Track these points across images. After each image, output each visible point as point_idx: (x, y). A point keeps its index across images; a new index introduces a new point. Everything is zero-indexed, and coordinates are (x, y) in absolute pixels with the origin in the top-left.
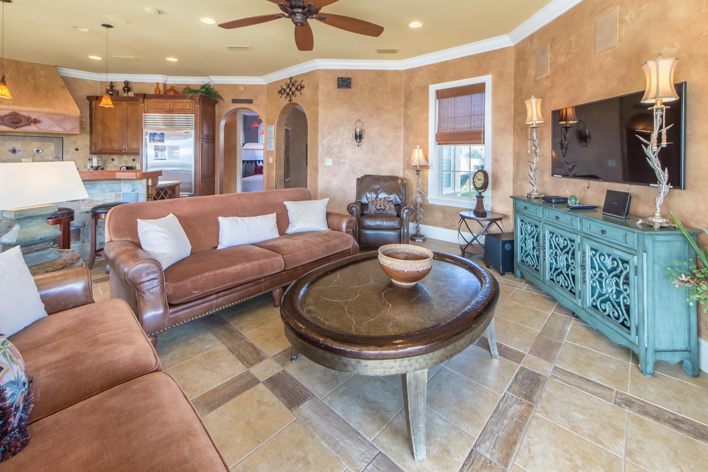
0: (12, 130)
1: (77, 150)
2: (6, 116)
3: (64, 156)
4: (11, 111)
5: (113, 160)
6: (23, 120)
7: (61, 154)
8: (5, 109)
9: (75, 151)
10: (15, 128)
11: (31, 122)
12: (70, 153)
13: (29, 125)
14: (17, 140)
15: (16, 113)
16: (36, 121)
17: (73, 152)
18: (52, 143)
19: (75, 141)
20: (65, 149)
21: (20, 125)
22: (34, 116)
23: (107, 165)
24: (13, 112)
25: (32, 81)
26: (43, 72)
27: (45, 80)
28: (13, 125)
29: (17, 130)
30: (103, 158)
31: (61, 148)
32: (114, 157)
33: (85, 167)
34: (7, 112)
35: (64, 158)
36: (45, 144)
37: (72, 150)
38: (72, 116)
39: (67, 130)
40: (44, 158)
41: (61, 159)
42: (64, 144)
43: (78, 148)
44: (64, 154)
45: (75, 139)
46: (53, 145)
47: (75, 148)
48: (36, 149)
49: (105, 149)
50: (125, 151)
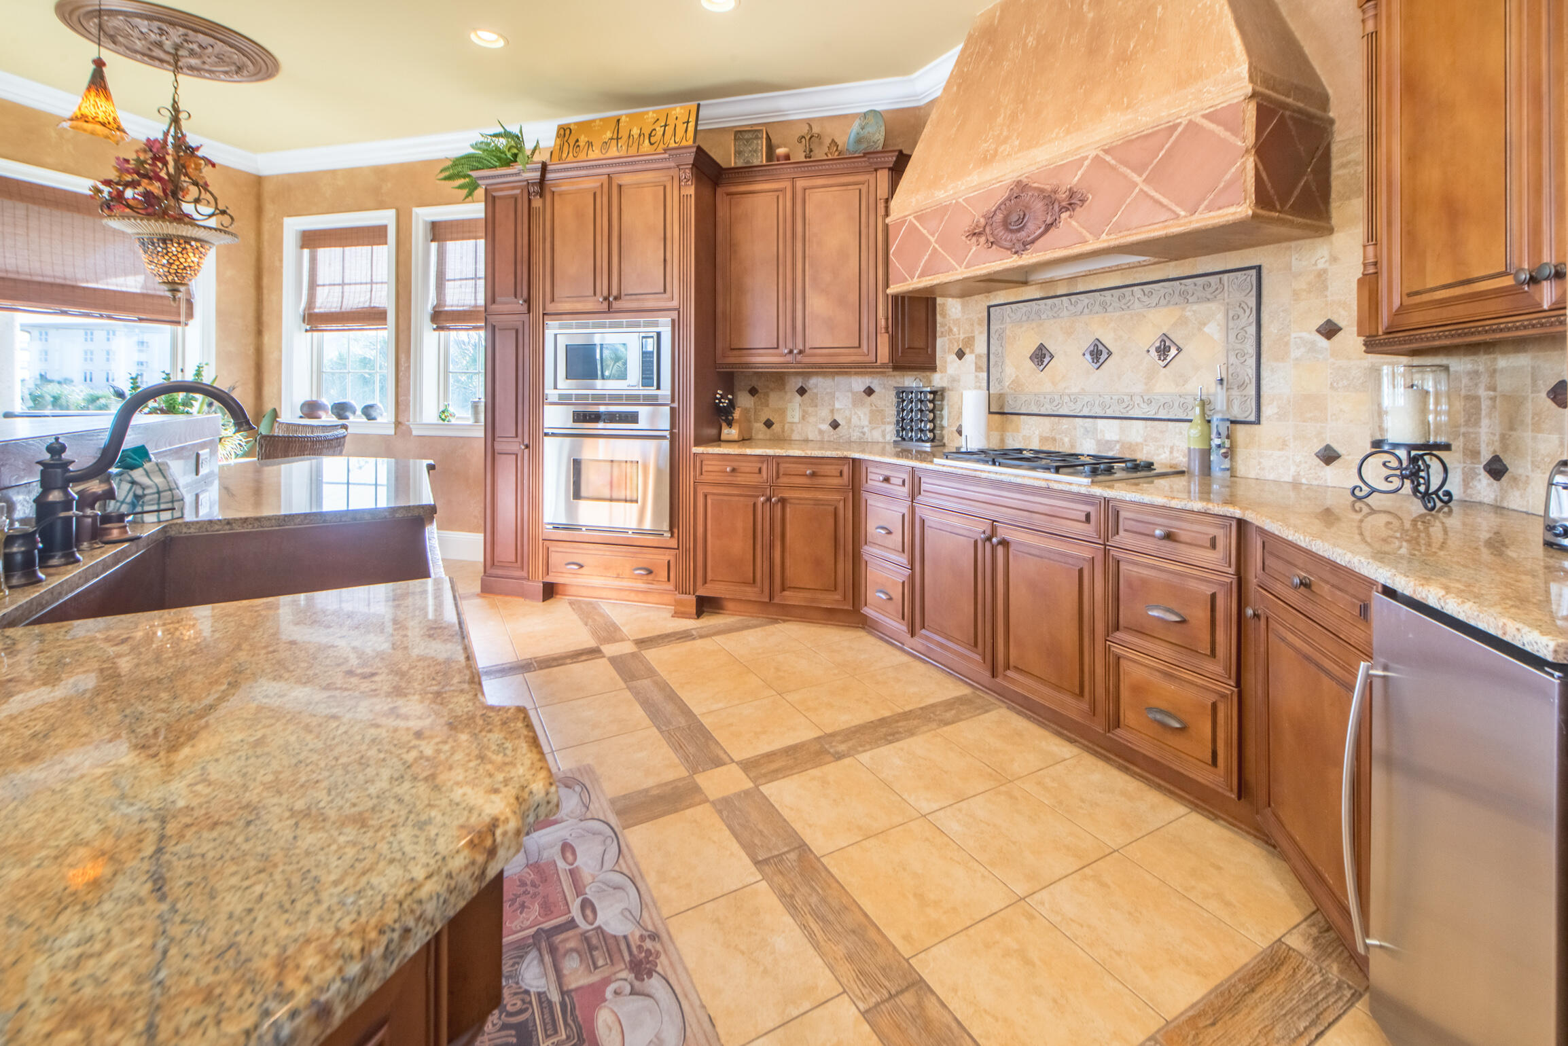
1: (1330, 330)
3: (1265, 373)
6: (1040, 207)
7: (1252, 362)
9: (1322, 341)
10: (1019, 253)
11: (1060, 211)
12: (1296, 353)
13: (1053, 224)
14: (1105, 308)
15: (1021, 182)
16: (1073, 201)
17: (1312, 348)
18: (1213, 306)
19: (1320, 280)
20: (1270, 330)
21: (1030, 233)
22: (1066, 182)
23: (1528, 435)
28: (1013, 241)
30: (1504, 384)
31: (1252, 330)
35: (1263, 382)
36: (1188, 314)
37: (1305, 335)
38: (1204, 116)
39: (1183, 213)
40: (1186, 382)
41: (1253, 393)
42: (1265, 299)
43: (1335, 319)
44: (1263, 360)
45: (1321, 265)
46: (1220, 316)
47: (1321, 321)
48: (1158, 344)
49: (1421, 299)
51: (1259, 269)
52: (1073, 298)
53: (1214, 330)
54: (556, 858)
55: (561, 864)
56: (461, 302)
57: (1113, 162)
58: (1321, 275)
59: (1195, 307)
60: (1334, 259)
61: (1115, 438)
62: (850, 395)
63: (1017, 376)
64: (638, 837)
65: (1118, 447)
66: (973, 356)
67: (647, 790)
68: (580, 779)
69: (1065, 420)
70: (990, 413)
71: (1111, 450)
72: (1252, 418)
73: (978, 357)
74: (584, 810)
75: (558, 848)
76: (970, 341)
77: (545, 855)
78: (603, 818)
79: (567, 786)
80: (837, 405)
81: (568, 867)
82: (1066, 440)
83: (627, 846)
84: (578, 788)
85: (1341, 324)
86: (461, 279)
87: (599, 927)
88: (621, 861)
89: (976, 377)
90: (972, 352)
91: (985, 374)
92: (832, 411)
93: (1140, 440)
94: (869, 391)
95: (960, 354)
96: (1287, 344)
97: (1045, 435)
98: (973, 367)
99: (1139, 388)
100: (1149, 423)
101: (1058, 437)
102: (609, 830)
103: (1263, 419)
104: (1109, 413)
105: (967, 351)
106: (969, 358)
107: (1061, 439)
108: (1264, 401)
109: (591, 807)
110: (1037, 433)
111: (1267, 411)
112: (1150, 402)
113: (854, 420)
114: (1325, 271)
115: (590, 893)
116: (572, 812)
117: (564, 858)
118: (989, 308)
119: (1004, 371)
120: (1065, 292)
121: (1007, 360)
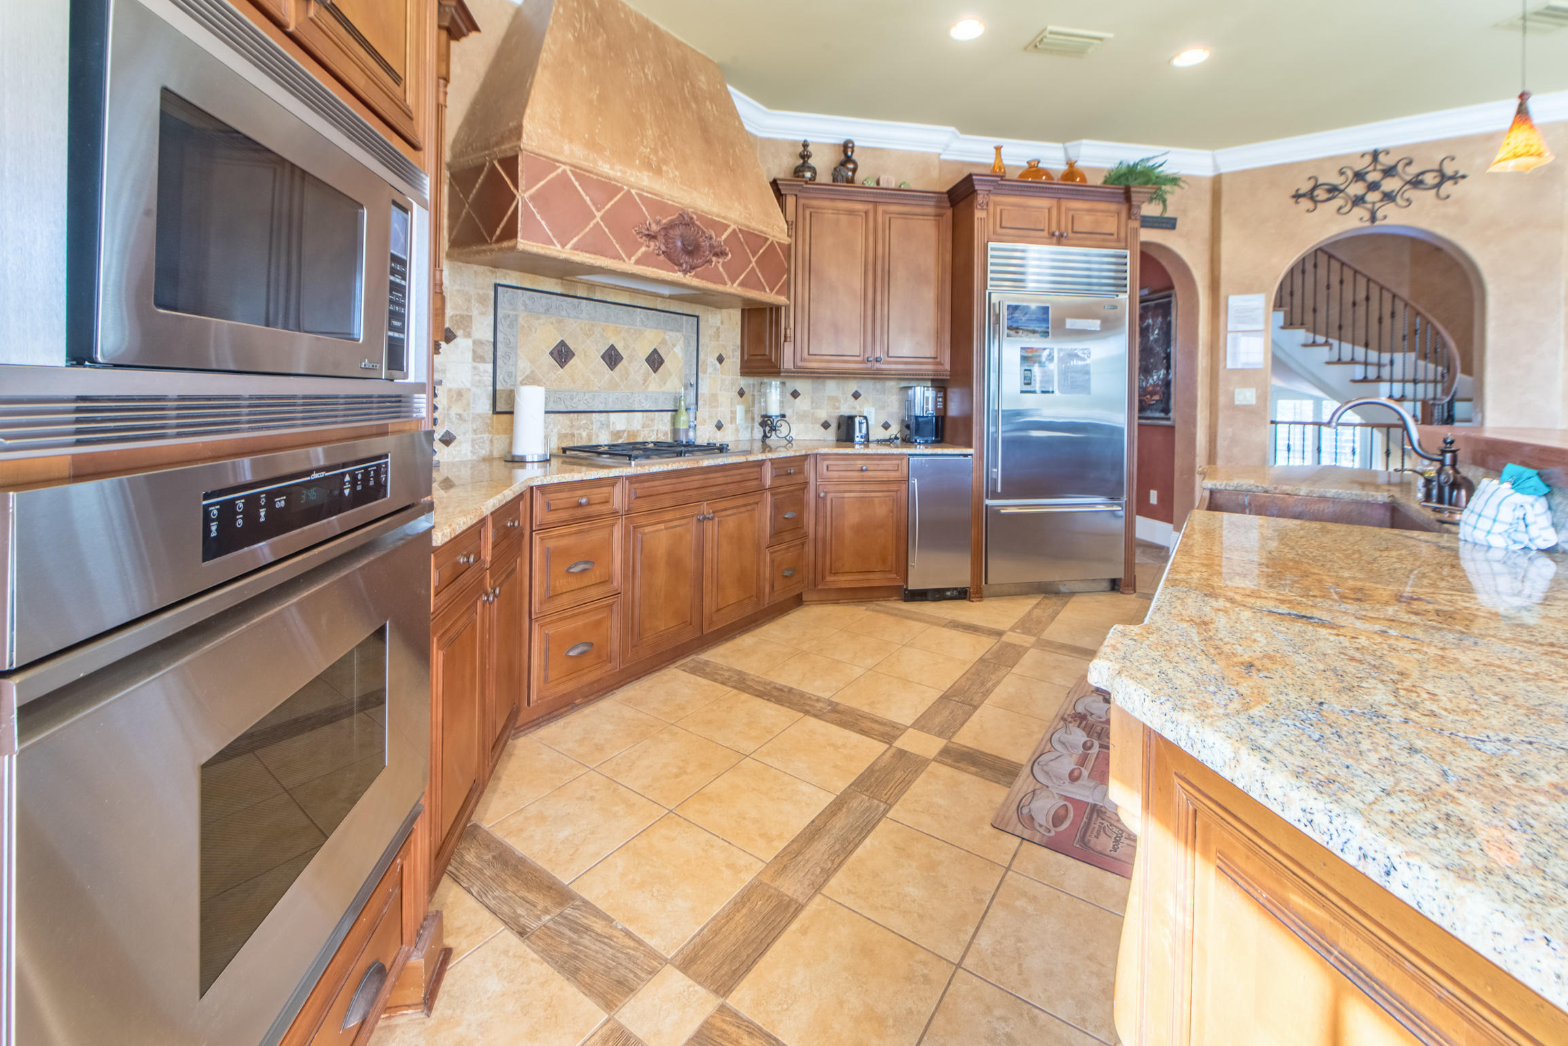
1: (721, 359)
2: (671, 224)
3: (699, 381)
4: (680, 207)
6: (704, 244)
7: (695, 373)
8: (669, 197)
9: (718, 365)
10: (686, 271)
11: (713, 254)
12: (709, 370)
13: (709, 261)
15: (688, 214)
16: (721, 252)
17: (715, 368)
18: (679, 335)
19: (718, 332)
20: (701, 355)
21: (695, 260)
22: (717, 235)
26: (703, 78)
27: (712, 107)
28: (684, 257)
31: (695, 353)
35: (699, 385)
36: (667, 337)
37: (713, 361)
38: (777, 243)
39: (768, 290)
40: (665, 385)
42: (700, 337)
43: (722, 353)
44: (699, 373)
45: (719, 323)
46: (682, 344)
47: (718, 354)
48: (649, 356)
49: (818, 357)
50: (878, 365)
51: (698, 317)
52: (593, 304)
53: (679, 350)
54: (1086, 778)
55: (1085, 773)
59: (671, 333)
60: (722, 322)
61: (623, 428)
63: (532, 372)
64: (1021, 756)
65: (625, 435)
66: (470, 342)
67: (976, 774)
68: (1015, 816)
69: (583, 416)
70: (495, 412)
71: (621, 437)
73: (478, 343)
74: (1038, 792)
75: (1079, 782)
76: (463, 321)
77: (1092, 784)
78: (1031, 777)
79: (1032, 819)
81: (1083, 769)
82: (584, 434)
83: (1034, 753)
84: (1025, 811)
85: (724, 357)
87: (1088, 736)
88: (1046, 750)
89: (475, 368)
90: (468, 335)
91: (490, 367)
93: (639, 428)
95: (449, 336)
96: (707, 365)
97: (564, 431)
98: (469, 355)
99: (638, 389)
100: (645, 414)
101: (576, 432)
102: (1035, 768)
103: (698, 408)
104: (617, 407)
105: (459, 333)
106: (464, 342)
107: (580, 434)
108: (699, 397)
109: (1031, 789)
110: (555, 430)
111: (699, 403)
112: (647, 399)
114: (719, 328)
115: (1081, 751)
116: (1048, 797)
117: (1081, 773)
118: (496, 286)
119: (515, 365)
120: (584, 295)
121: (519, 352)
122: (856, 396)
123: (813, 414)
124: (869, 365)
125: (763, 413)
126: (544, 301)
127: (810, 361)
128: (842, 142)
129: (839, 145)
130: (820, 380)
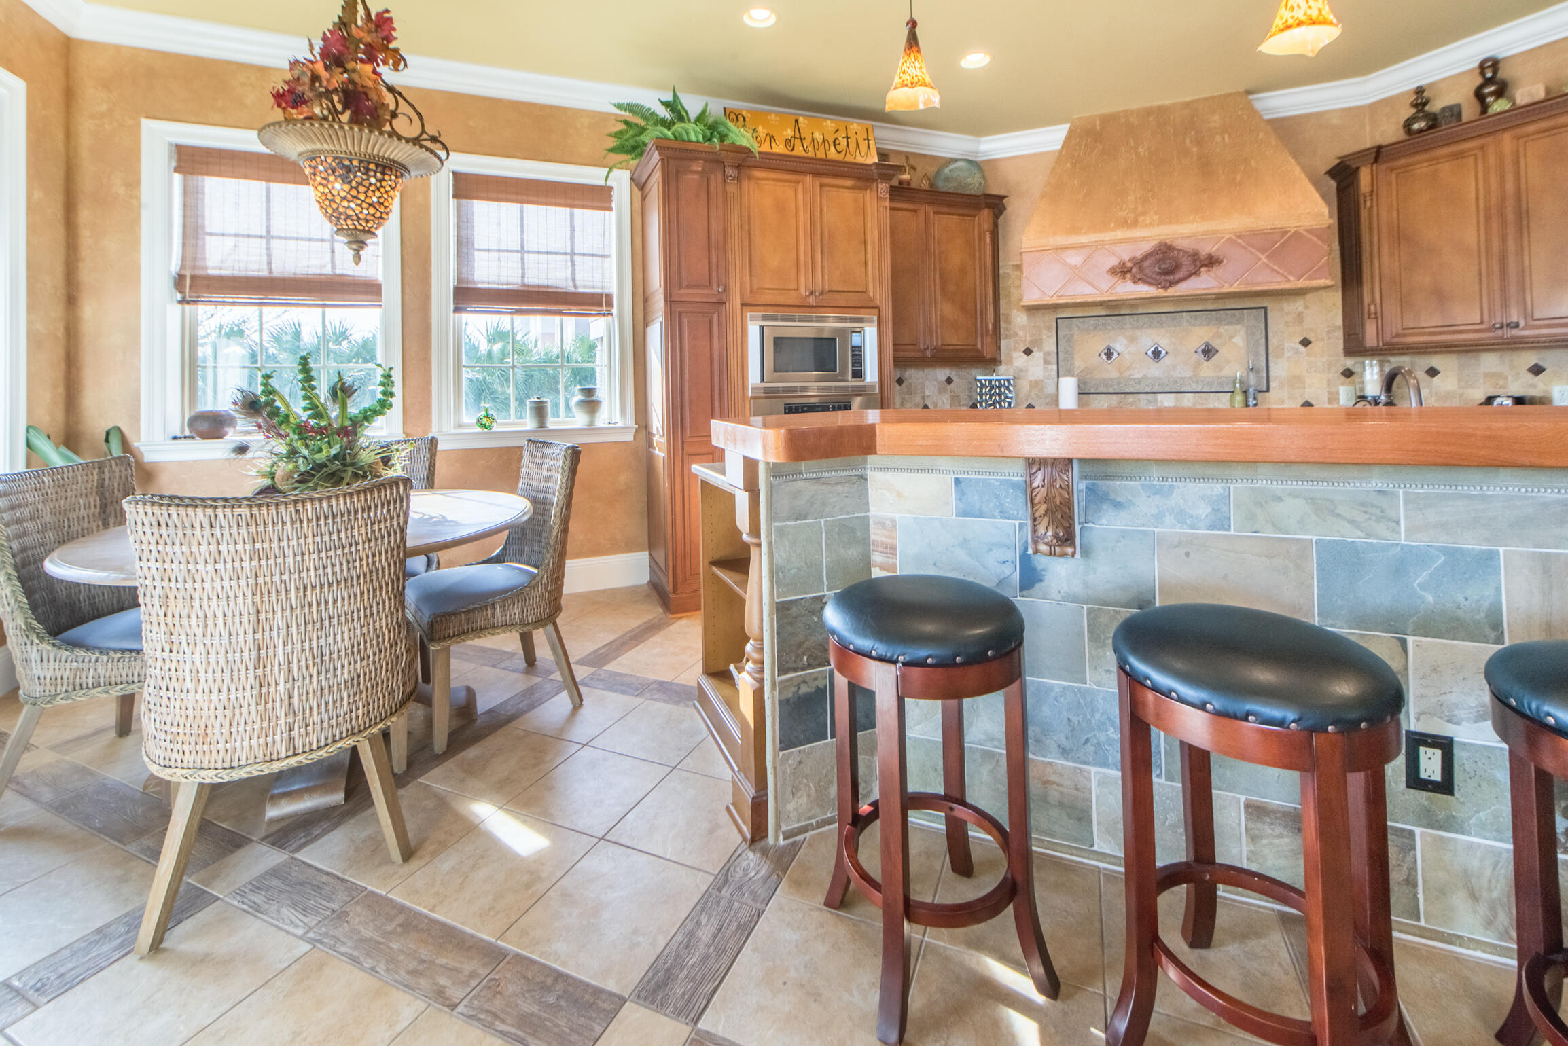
0: (1161, 292)
1: (1306, 343)
2: (1146, 257)
3: (1271, 365)
4: (1156, 242)
5: (1433, 372)
6: (1186, 261)
7: (1263, 359)
8: (1143, 239)
9: (1302, 348)
10: (1165, 288)
11: (1201, 266)
12: (1287, 354)
13: (1196, 273)
14: (1161, 324)
15: (1166, 244)
16: (1212, 262)
17: (1297, 352)
18: (1238, 327)
19: (1300, 317)
20: (1273, 341)
21: (1177, 277)
22: (1206, 249)
24: (1160, 244)
25: (1195, 150)
26: (1216, 117)
27: (1223, 138)
28: (1163, 277)
29: (1173, 291)
31: (1263, 341)
32: (1436, 361)
33: (1333, 397)
34: (1146, 247)
35: (1270, 369)
36: (1222, 331)
37: (1292, 345)
38: (1306, 230)
39: (1292, 279)
40: (1221, 370)
41: (1265, 375)
42: (1269, 326)
43: (1308, 337)
44: (1270, 358)
45: (1300, 309)
46: (1242, 333)
47: (1301, 339)
48: (1203, 347)
49: (1417, 331)
50: (1515, 332)
51: (1265, 308)
52: (1135, 317)
53: (1239, 340)
56: (504, 279)
57: (1243, 244)
58: (1300, 315)
59: (1227, 327)
60: (1307, 307)
61: (1170, 404)
62: (935, 383)
63: (1086, 367)
66: (1041, 353)
69: (1130, 396)
72: (1265, 389)
73: (1047, 354)
76: (1038, 342)
80: (927, 393)
85: (1312, 340)
86: (499, 251)
89: (1045, 368)
90: (1040, 349)
91: (1054, 366)
92: (923, 398)
93: (1189, 405)
94: (949, 381)
95: (1028, 352)
96: (1283, 349)
98: (1042, 361)
99: (1188, 374)
100: (1197, 394)
103: (1271, 390)
104: (1167, 389)
105: (1035, 350)
106: (1037, 355)
108: (1271, 379)
111: (1272, 385)
112: (1197, 382)
113: (940, 404)
114: (1302, 313)
118: (1057, 319)
119: (1072, 364)
120: (1128, 312)
121: (1075, 356)
122: (1537, 370)
123: (1461, 395)
124: (1499, 333)
125: (1358, 394)
126: (1092, 322)
127: (1404, 335)
128: (1476, 64)
129: (1472, 70)
130: (1470, 355)
